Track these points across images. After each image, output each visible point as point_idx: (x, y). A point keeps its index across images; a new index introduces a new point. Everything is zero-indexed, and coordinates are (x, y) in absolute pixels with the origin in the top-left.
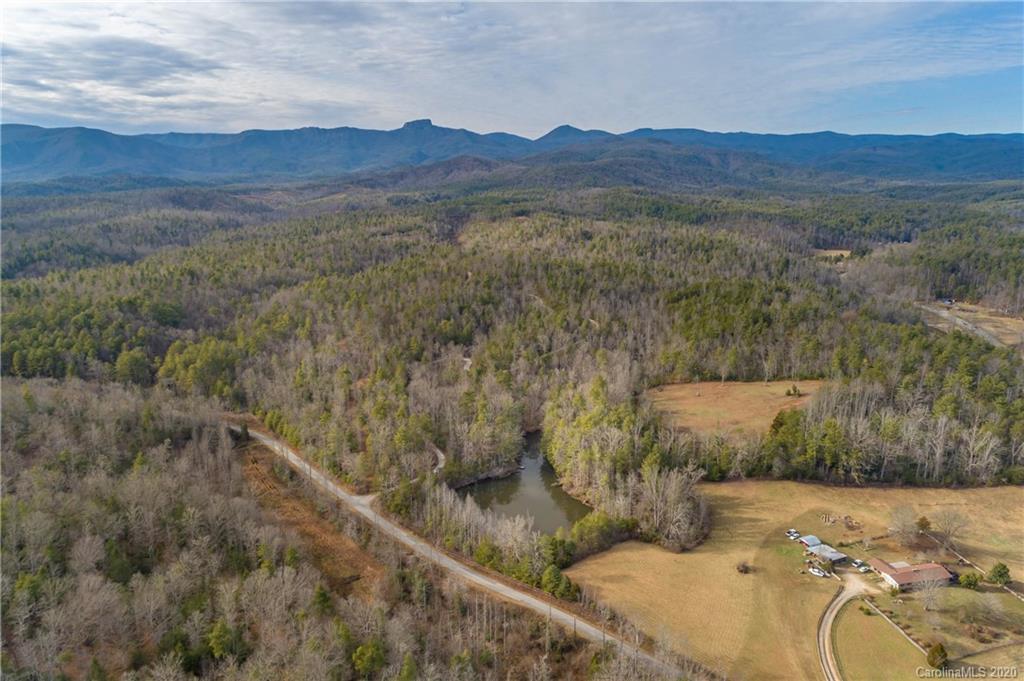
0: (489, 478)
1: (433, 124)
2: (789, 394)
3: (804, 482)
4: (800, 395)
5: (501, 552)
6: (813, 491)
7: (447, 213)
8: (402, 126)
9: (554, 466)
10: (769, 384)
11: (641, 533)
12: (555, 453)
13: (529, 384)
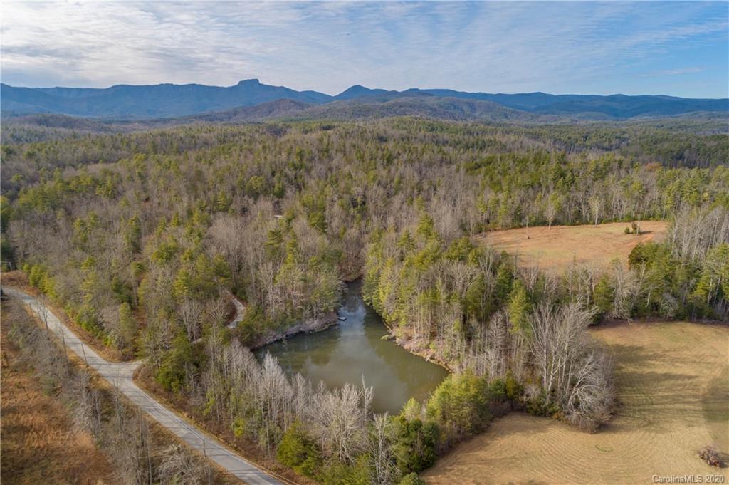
0: (301, 332)
1: (260, 82)
2: (627, 232)
3: (702, 323)
4: (641, 233)
5: (318, 448)
6: (719, 334)
7: (268, 128)
8: (237, 84)
9: (383, 314)
10: (598, 226)
11: (528, 402)
12: (384, 298)
13: (345, 230)
